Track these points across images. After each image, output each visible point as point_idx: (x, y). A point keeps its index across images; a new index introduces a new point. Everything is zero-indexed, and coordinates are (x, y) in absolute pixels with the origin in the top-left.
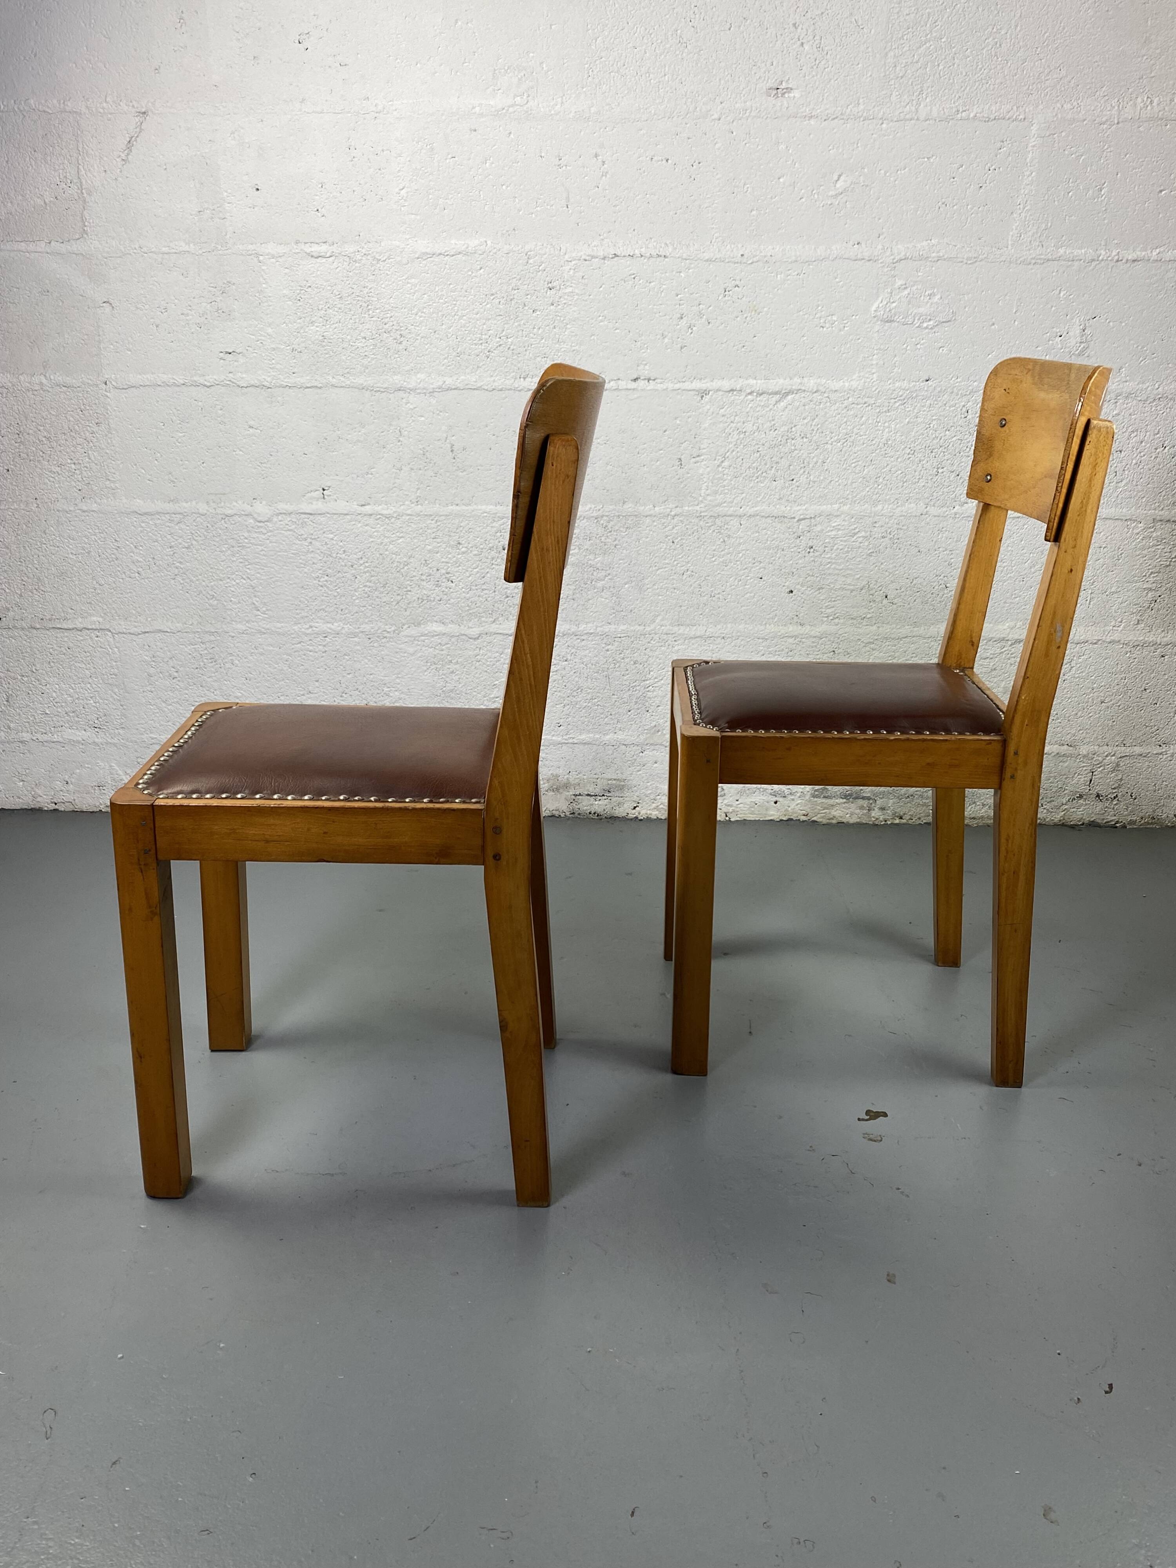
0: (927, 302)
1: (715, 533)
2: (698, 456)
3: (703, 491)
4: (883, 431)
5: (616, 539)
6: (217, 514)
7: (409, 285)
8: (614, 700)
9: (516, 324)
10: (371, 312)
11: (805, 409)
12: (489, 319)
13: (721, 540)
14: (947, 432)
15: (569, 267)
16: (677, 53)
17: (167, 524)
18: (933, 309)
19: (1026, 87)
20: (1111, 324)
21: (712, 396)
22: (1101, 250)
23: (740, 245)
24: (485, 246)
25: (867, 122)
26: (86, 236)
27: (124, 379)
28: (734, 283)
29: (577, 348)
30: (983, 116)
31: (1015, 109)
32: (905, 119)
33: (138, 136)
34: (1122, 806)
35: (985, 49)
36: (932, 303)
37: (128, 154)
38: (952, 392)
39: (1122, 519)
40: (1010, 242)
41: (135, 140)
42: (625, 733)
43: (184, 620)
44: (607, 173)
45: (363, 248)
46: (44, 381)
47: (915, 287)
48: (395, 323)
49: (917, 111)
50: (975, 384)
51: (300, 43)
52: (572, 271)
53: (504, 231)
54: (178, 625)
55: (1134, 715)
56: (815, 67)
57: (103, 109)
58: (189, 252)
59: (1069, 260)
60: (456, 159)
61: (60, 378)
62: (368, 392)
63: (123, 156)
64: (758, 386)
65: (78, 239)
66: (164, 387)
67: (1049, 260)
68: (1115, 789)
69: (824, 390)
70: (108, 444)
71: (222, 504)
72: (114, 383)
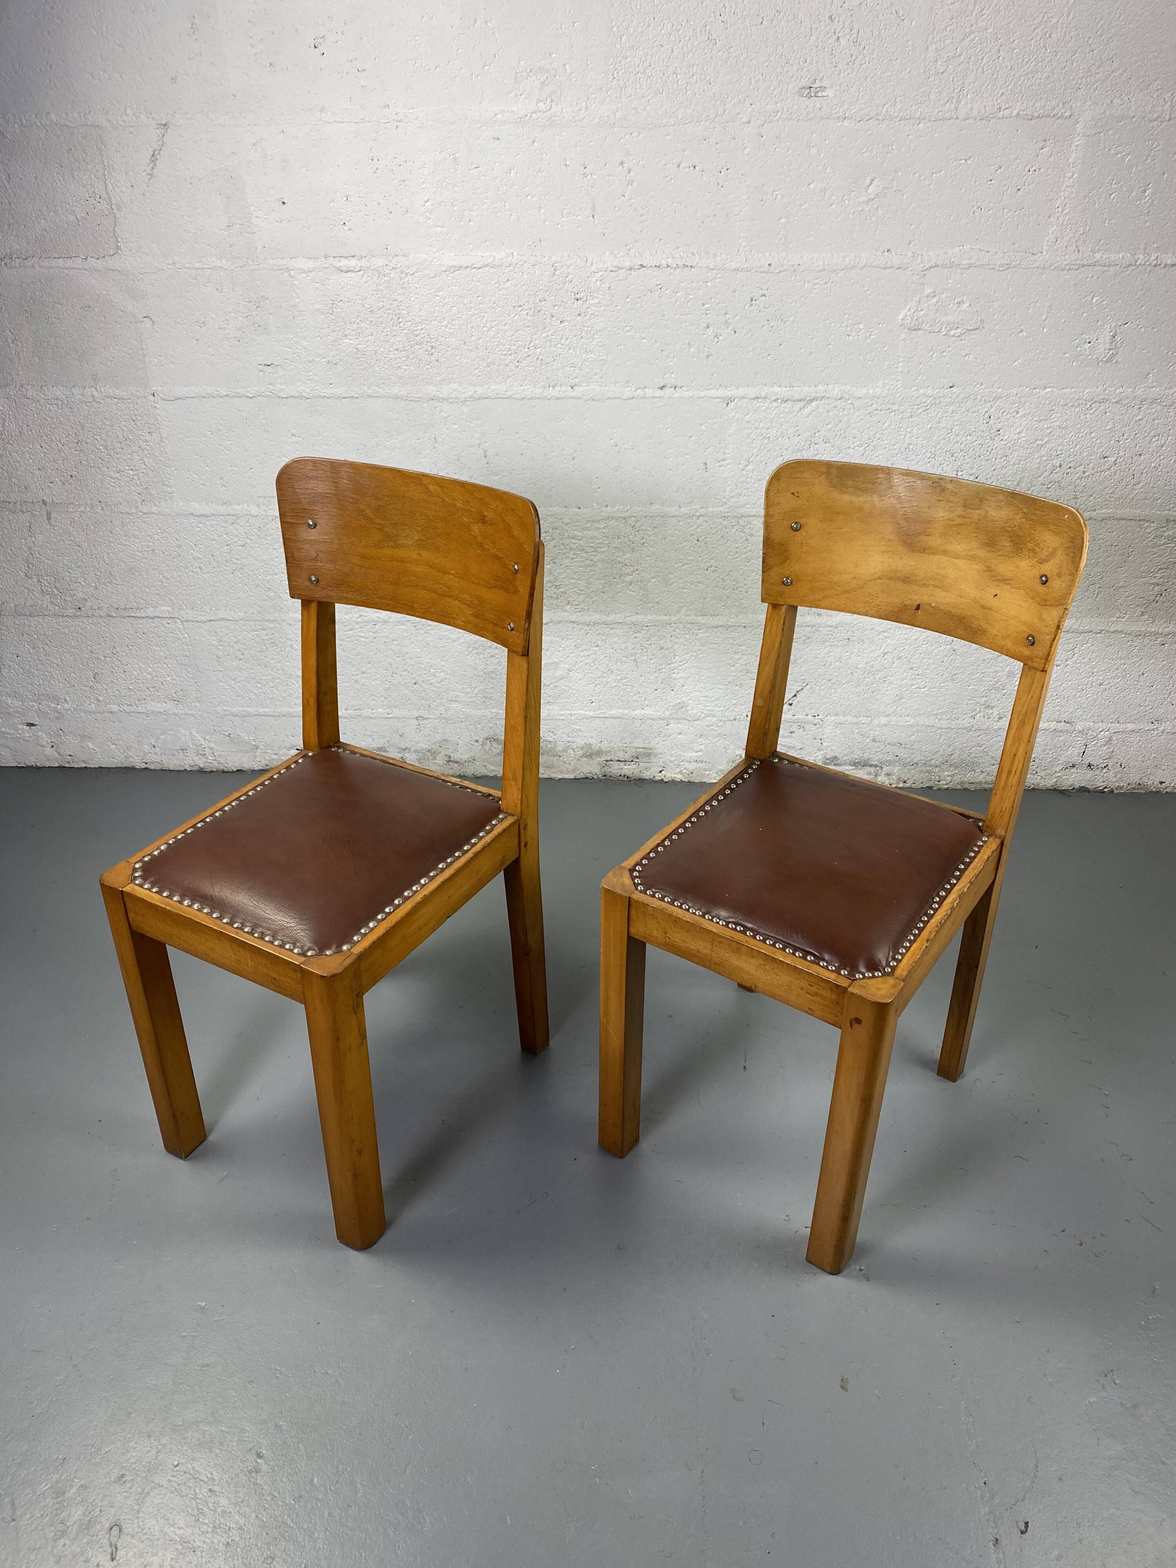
0: (956, 310)
1: (738, 532)
2: (723, 460)
3: (727, 493)
4: (905, 436)
5: (643, 538)
6: (267, 516)
7: (438, 298)
8: (641, 681)
9: (544, 335)
10: (402, 325)
11: (828, 415)
12: (518, 330)
13: (744, 538)
14: (969, 437)
15: (595, 279)
16: (706, 51)
17: (222, 525)
18: (961, 317)
19: (1075, 82)
20: (1143, 329)
21: (737, 403)
22: (1139, 254)
23: (767, 254)
24: (511, 258)
25: (903, 122)
26: (120, 252)
27: (170, 391)
28: (761, 292)
29: (604, 357)
30: (1027, 115)
31: (1061, 105)
32: (944, 119)
33: (161, 150)
34: (1112, 774)
35: (1033, 41)
36: (960, 311)
37: (153, 168)
38: (976, 399)
39: (1135, 520)
40: (1045, 248)
41: (159, 154)
42: (652, 709)
43: (245, 609)
44: (633, 181)
45: (391, 261)
46: (95, 393)
47: (944, 296)
48: (426, 335)
49: (957, 110)
50: (1000, 390)
51: (315, 47)
52: (599, 283)
53: (530, 243)
54: (239, 614)
55: (1130, 696)
56: (851, 64)
57: (124, 122)
58: (221, 267)
59: (1104, 266)
60: (480, 169)
61: (110, 391)
62: (403, 401)
63: (148, 170)
64: (783, 393)
65: (113, 255)
66: (208, 398)
67: (1083, 266)
68: (1106, 759)
69: (848, 397)
70: (162, 451)
71: (272, 506)
72: (161, 395)
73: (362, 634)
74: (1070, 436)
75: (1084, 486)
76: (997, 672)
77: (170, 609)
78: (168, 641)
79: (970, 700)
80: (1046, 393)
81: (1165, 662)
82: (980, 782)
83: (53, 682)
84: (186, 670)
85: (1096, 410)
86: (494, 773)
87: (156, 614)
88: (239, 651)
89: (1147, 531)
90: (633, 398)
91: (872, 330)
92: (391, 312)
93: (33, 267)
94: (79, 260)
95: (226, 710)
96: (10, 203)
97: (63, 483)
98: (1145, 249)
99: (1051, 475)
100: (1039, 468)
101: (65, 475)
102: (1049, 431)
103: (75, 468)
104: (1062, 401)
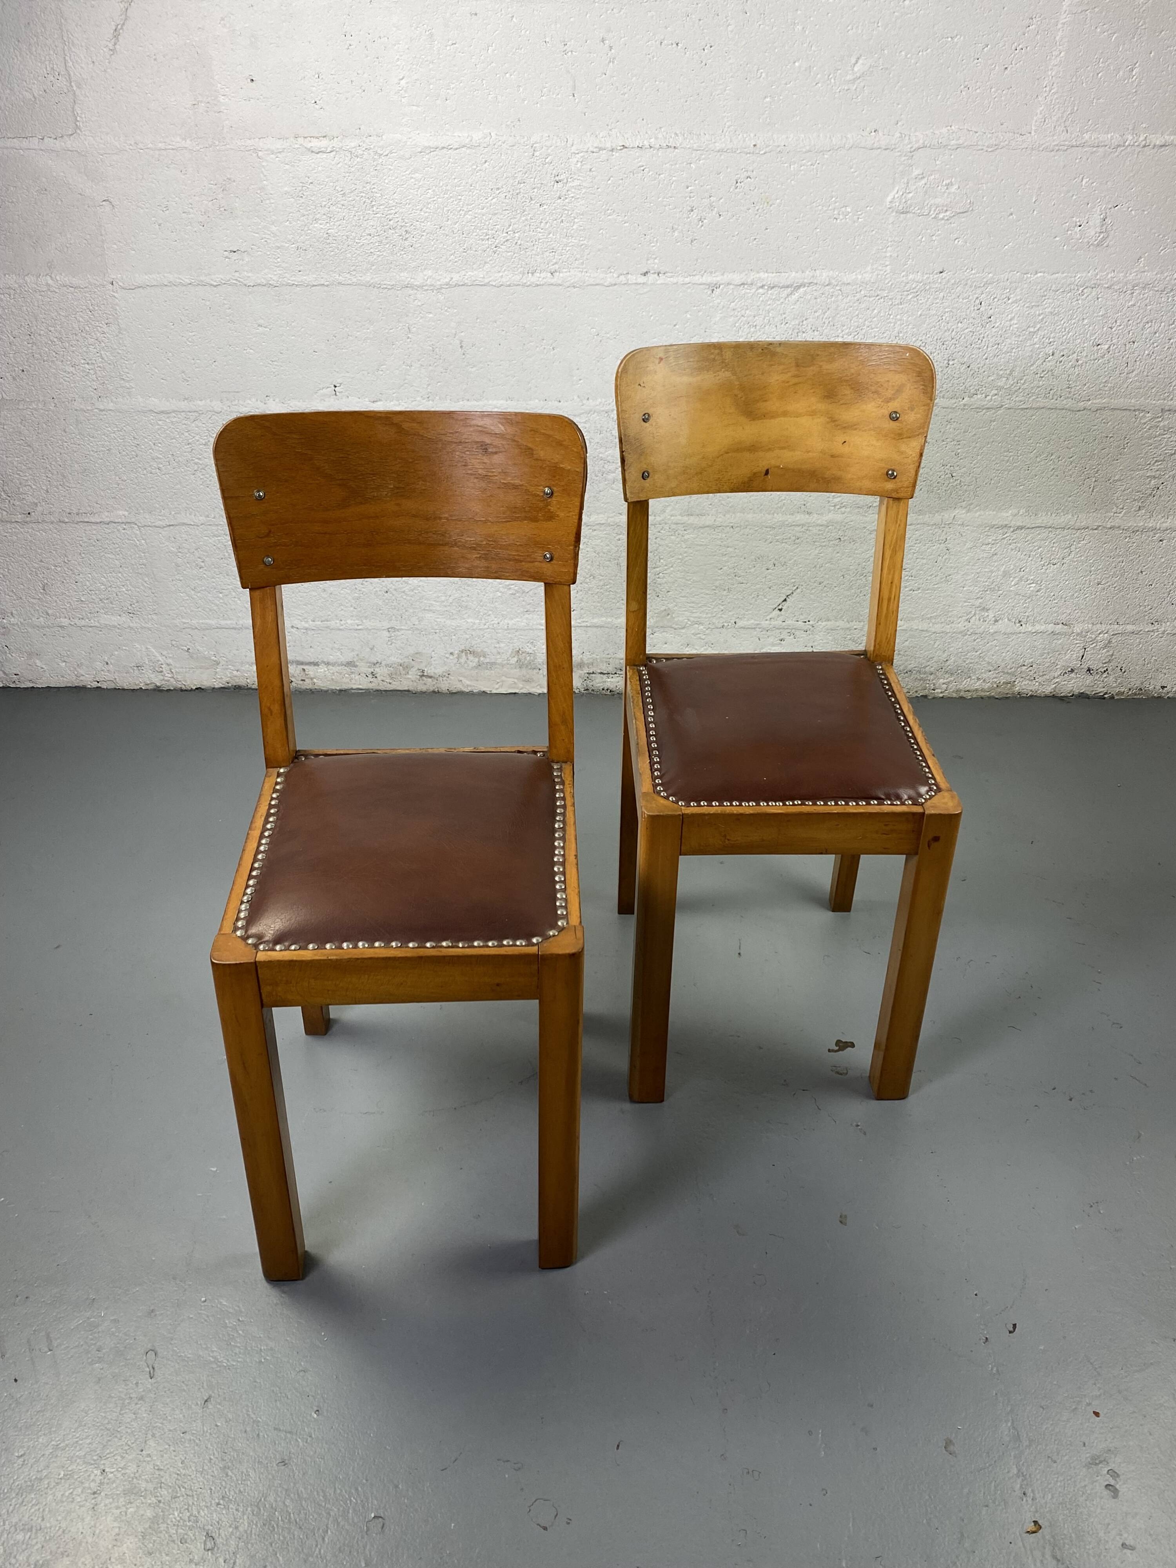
0: (945, 192)
4: (895, 323)
7: (413, 180)
9: (523, 218)
10: (375, 208)
11: (816, 303)
12: (496, 214)
14: (960, 324)
15: (576, 160)
17: (184, 422)
18: (949, 200)
20: (1133, 212)
21: (722, 290)
22: (1128, 134)
23: (752, 135)
24: (488, 138)
26: (79, 132)
27: (131, 279)
28: (746, 174)
29: (585, 242)
33: (124, 24)
34: (1111, 679)
36: (949, 193)
37: (115, 44)
38: (966, 284)
39: (1131, 410)
40: (1034, 128)
41: (122, 28)
43: (207, 513)
44: (614, 59)
45: (364, 142)
46: (50, 282)
47: (933, 177)
48: (400, 219)
50: (990, 275)
52: (579, 164)
53: (509, 123)
54: (201, 518)
55: (1129, 596)
58: (186, 148)
59: (1093, 147)
60: (456, 45)
61: (66, 279)
62: (375, 289)
63: (111, 46)
64: (770, 279)
65: (71, 135)
66: (171, 286)
67: (1072, 146)
68: (1105, 663)
69: (836, 283)
70: (120, 344)
71: (236, 402)
72: (121, 284)
74: (1062, 322)
75: (1078, 375)
76: (992, 572)
77: (126, 513)
78: (123, 548)
79: (965, 602)
80: (1037, 278)
81: (1163, 560)
82: (977, 690)
84: (143, 580)
85: (1088, 296)
86: (470, 689)
87: (112, 519)
88: (199, 558)
89: (1143, 421)
90: (615, 285)
91: (859, 213)
92: (364, 195)
94: (36, 140)
95: (185, 623)
97: (14, 379)
98: (1133, 129)
99: (1044, 363)
100: (1031, 357)
101: (16, 369)
102: (1041, 318)
103: (27, 361)
104: (1054, 286)
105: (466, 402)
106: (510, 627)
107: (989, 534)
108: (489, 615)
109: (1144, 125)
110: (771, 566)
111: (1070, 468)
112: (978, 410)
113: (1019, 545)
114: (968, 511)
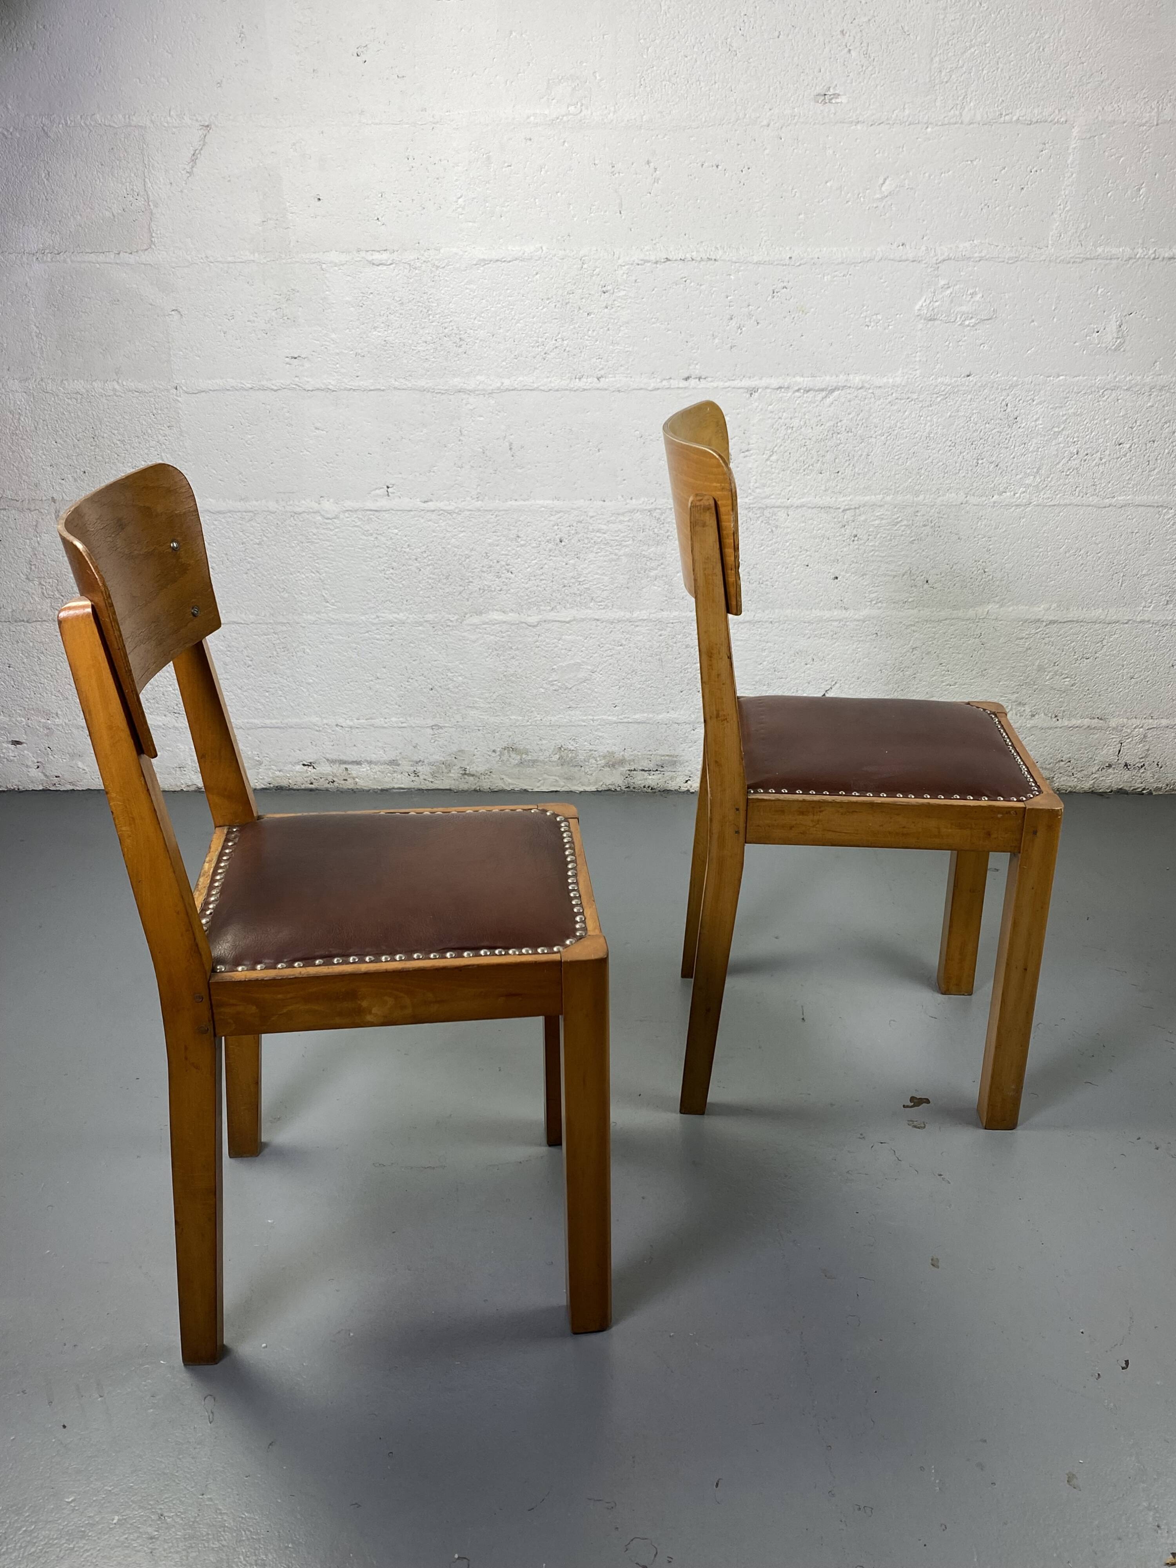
0: (969, 301)
1: (763, 524)
2: (748, 451)
3: (752, 484)
4: (926, 424)
5: (668, 531)
6: (286, 512)
7: (467, 291)
8: (666, 682)
9: (572, 327)
10: (431, 317)
11: (850, 405)
12: (546, 323)
13: (770, 530)
14: (987, 425)
15: (622, 272)
16: (727, 61)
17: (239, 522)
18: (974, 308)
19: (1068, 91)
20: (1147, 319)
21: (760, 393)
22: (1138, 248)
23: (788, 249)
24: (540, 252)
25: (912, 126)
26: (153, 247)
27: (194, 384)
28: (782, 285)
29: (630, 349)
30: (1026, 120)
31: (1057, 112)
32: (949, 124)
33: (201, 149)
34: (1149, 774)
35: (1028, 54)
36: (974, 302)
37: (193, 167)
38: (993, 387)
39: (1154, 506)
40: (1050, 242)
41: (200, 153)
42: (677, 713)
44: (659, 179)
45: (423, 255)
46: (117, 387)
47: (958, 286)
48: (454, 327)
49: (961, 115)
50: (1015, 378)
51: (358, 55)
52: (625, 276)
53: (559, 237)
54: (251, 617)
55: (1162, 690)
56: (862, 73)
57: (167, 123)
58: (253, 261)
59: (1107, 259)
60: (512, 167)
61: (132, 384)
62: (429, 394)
63: (188, 168)
64: (805, 383)
65: (146, 250)
66: (232, 391)
67: (1087, 259)
68: (1142, 758)
69: (868, 386)
70: (180, 446)
71: (291, 502)
72: (184, 388)
73: (378, 637)
74: (1085, 422)
75: (1102, 472)
76: (1027, 666)
79: (1001, 696)
80: (1059, 381)
83: (45, 695)
85: (1108, 398)
86: (511, 787)
88: (248, 656)
90: (658, 389)
91: (889, 320)
92: (421, 304)
93: (65, 261)
94: (112, 255)
96: (47, 200)
97: (75, 480)
98: (1143, 244)
99: (1070, 462)
100: (1057, 455)
101: (78, 471)
102: (1065, 418)
103: (89, 463)
104: (1076, 388)
105: (513, 503)
106: (552, 723)
107: (1023, 628)
108: (532, 712)
109: (1153, 240)
110: (810, 661)
111: (1099, 563)
112: (1007, 507)
113: (1052, 639)
114: (1001, 606)
